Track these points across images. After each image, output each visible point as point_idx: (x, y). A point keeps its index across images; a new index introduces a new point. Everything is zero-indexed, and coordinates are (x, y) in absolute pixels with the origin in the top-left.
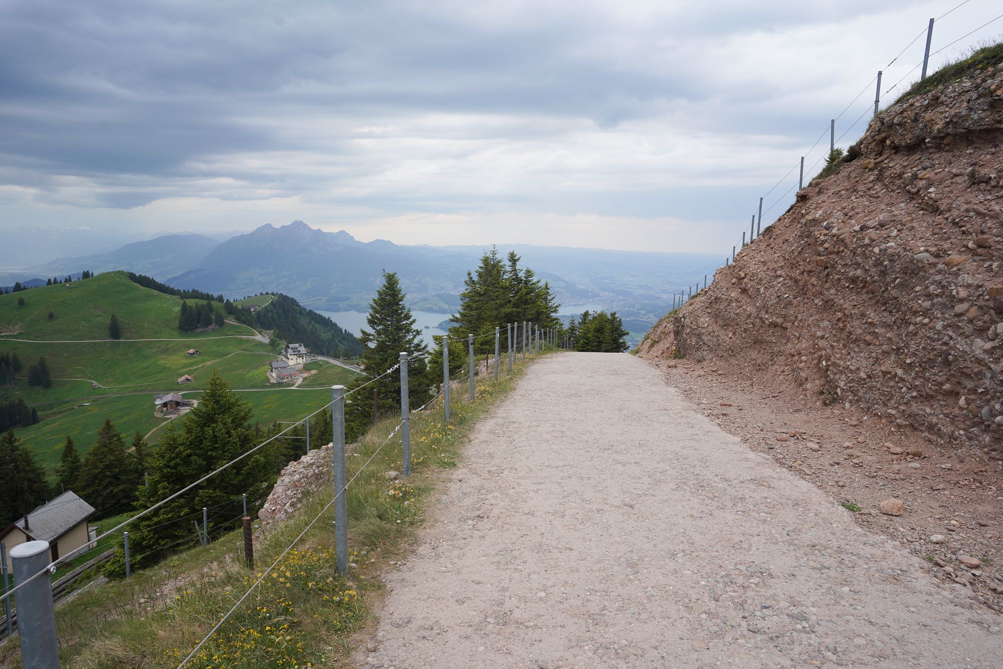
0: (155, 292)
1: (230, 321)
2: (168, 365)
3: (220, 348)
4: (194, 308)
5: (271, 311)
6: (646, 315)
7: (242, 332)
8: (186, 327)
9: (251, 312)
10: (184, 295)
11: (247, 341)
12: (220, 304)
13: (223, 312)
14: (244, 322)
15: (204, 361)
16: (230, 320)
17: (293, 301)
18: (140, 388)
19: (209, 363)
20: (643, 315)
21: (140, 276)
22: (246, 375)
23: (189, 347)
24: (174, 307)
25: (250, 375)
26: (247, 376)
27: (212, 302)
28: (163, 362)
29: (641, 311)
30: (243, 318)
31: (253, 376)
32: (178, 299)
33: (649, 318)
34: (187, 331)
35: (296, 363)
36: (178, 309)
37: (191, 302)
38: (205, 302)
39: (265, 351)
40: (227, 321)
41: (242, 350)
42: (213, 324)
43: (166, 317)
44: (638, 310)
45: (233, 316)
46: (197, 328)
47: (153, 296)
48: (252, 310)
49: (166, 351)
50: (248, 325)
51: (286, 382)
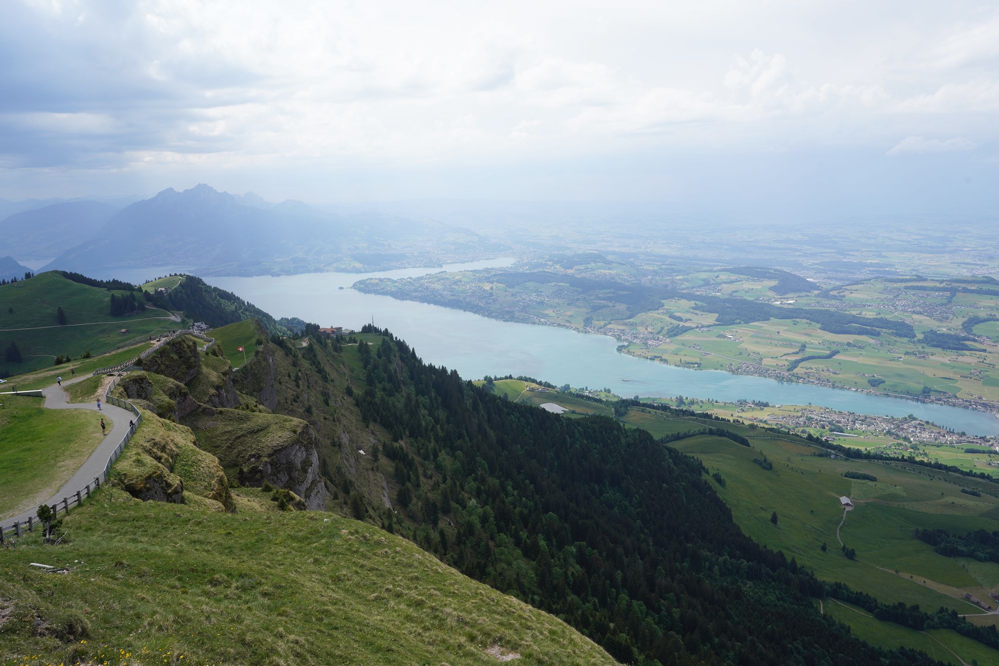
3: (145, 327)
6: (552, 265)
7: (159, 315)
13: (143, 300)
16: (149, 306)
20: (550, 266)
29: (549, 263)
30: (159, 304)
33: (555, 268)
44: (546, 261)
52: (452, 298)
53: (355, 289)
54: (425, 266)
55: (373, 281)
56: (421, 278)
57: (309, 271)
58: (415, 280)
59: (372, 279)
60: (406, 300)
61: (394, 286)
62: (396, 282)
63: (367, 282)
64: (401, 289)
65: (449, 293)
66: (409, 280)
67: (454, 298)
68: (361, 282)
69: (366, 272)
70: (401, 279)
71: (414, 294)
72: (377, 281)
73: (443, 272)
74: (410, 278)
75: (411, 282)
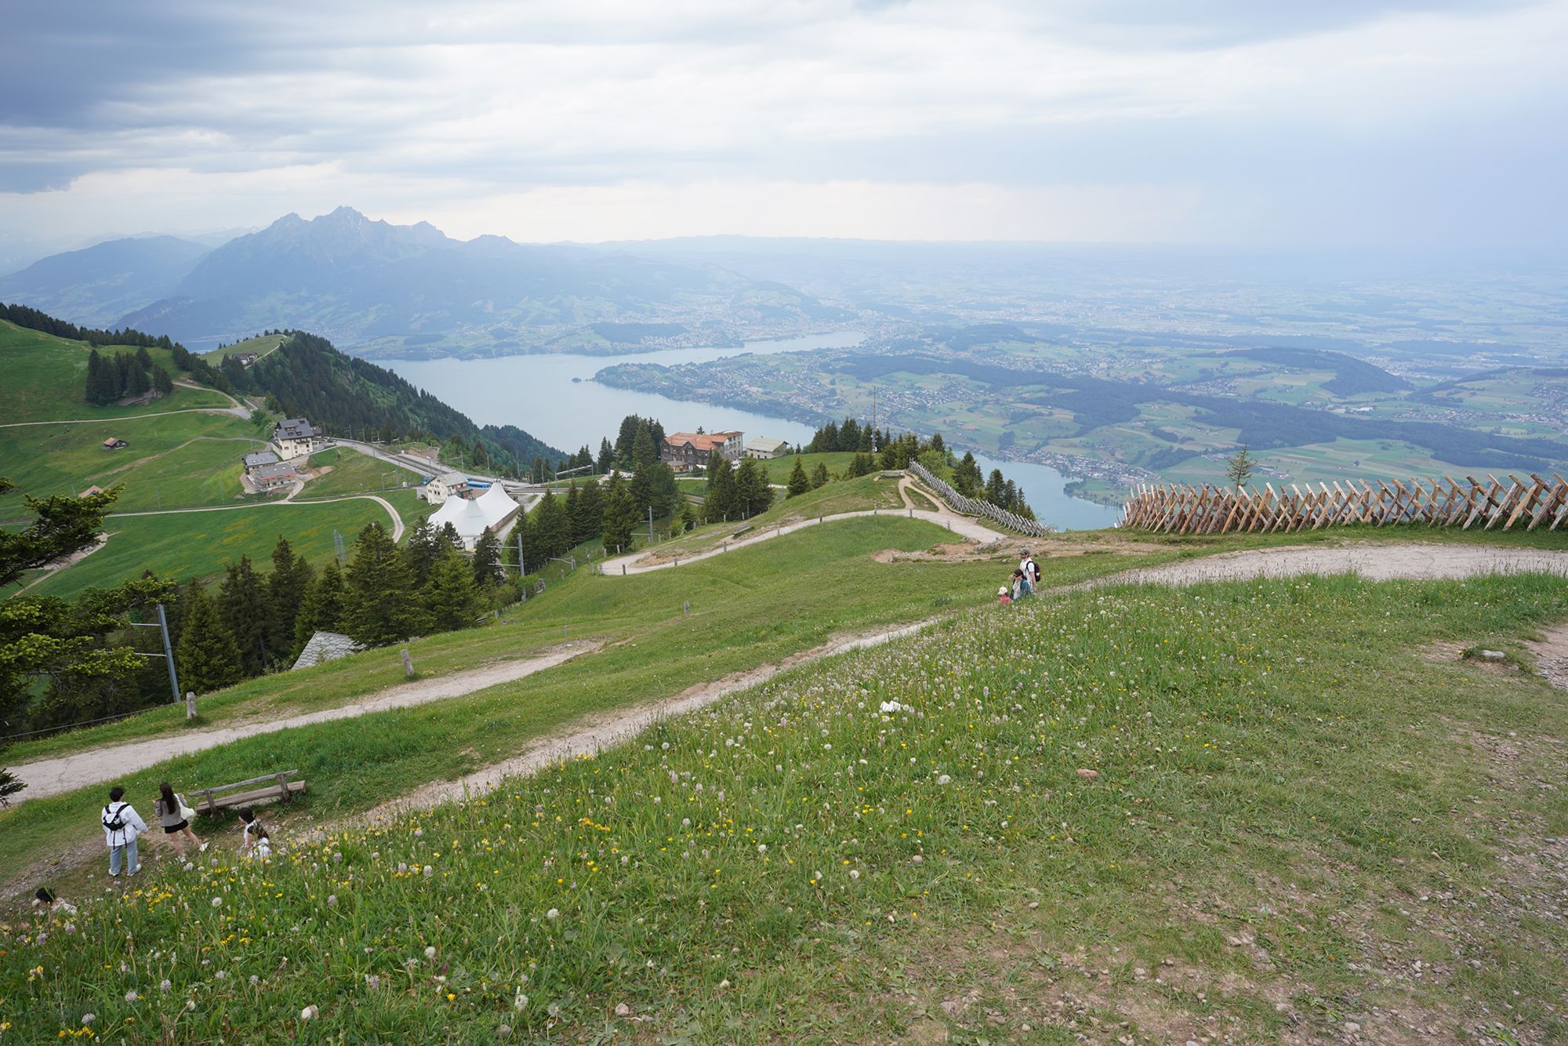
0: (42, 335)
1: (184, 383)
2: (67, 470)
3: (165, 434)
4: (113, 362)
5: (281, 363)
6: (933, 345)
7: (206, 403)
8: (101, 397)
9: (242, 366)
10: (97, 338)
11: (217, 417)
12: (166, 354)
13: (170, 368)
14: (210, 384)
15: (134, 458)
16: (183, 381)
17: (324, 344)
18: (9, 515)
19: (142, 462)
20: (927, 345)
21: (13, 307)
22: (204, 480)
23: (108, 434)
24: (77, 358)
25: (210, 481)
26: (205, 483)
27: (150, 351)
28: (57, 464)
29: (926, 340)
30: (208, 376)
31: (215, 483)
32: (86, 346)
33: (938, 349)
34: (103, 404)
35: (295, 455)
36: (84, 364)
37: (107, 352)
38: (133, 350)
39: (246, 435)
40: (178, 384)
41: (204, 435)
42: (153, 390)
43: (61, 380)
44: (920, 337)
45: (188, 374)
46: (121, 398)
47: (37, 342)
48: (245, 362)
49: (64, 444)
50: (219, 388)
51: (271, 492)
52: (766, 398)
53: (599, 381)
54: (716, 345)
55: (629, 369)
56: (710, 364)
57: (522, 353)
58: (700, 367)
59: (627, 365)
60: (687, 400)
61: (666, 378)
62: (668, 370)
63: (620, 370)
64: (677, 382)
65: (760, 390)
66: (689, 367)
67: (769, 397)
68: (610, 370)
69: (617, 353)
70: (676, 366)
71: (700, 391)
72: (635, 368)
73: (746, 354)
74: (692, 364)
75: (693, 370)
